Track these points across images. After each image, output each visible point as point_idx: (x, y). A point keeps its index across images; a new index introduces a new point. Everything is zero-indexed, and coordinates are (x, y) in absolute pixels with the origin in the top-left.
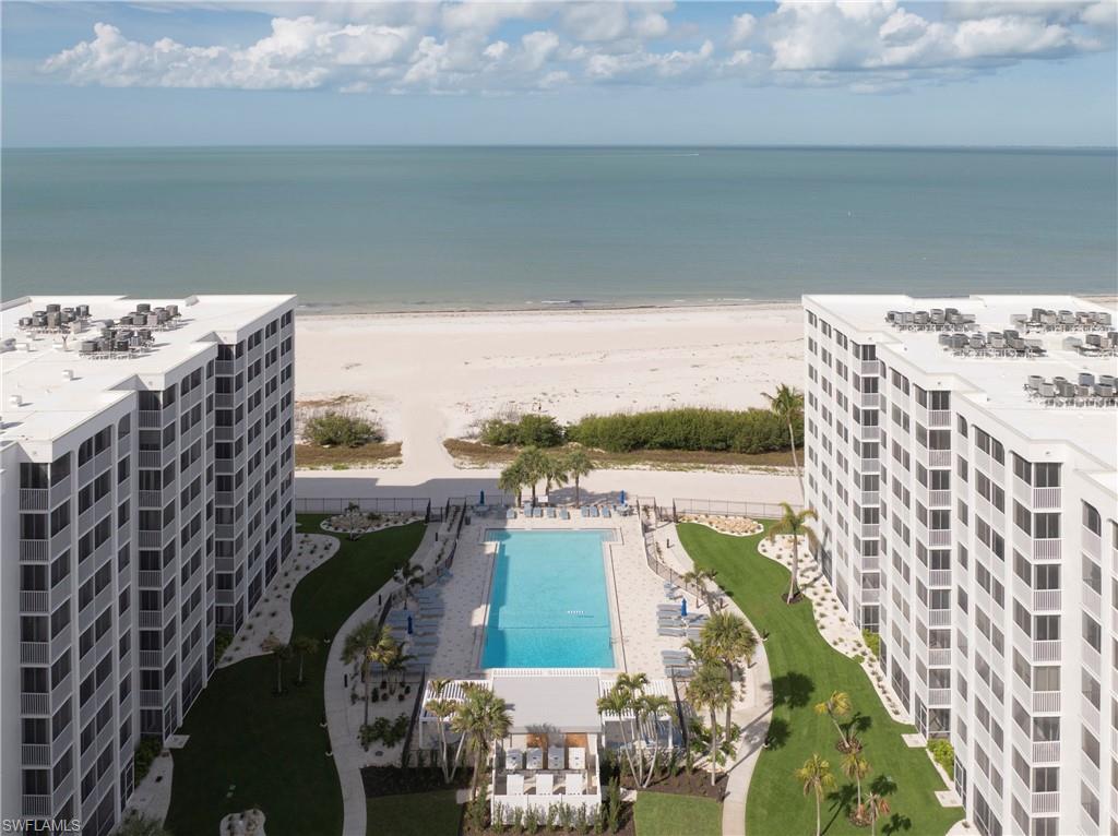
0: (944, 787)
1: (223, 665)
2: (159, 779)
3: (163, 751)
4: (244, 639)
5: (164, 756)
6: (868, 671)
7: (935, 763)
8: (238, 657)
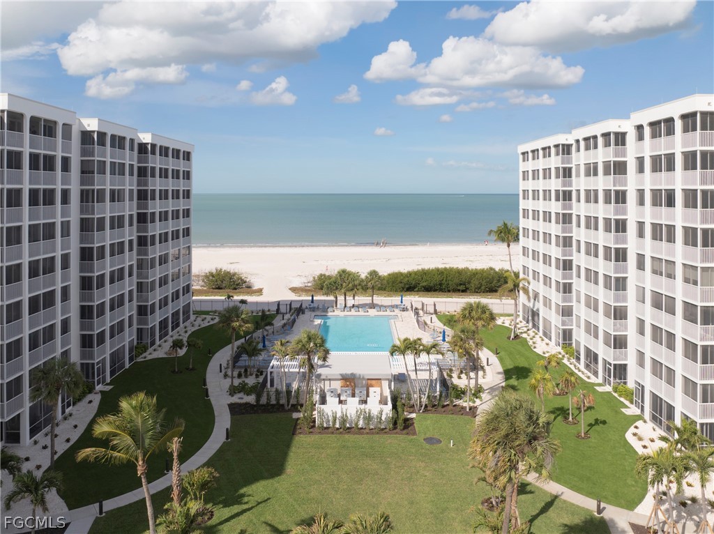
0: (627, 407)
1: (140, 359)
2: (90, 402)
3: (95, 391)
4: (155, 350)
5: (96, 393)
6: (568, 363)
7: (618, 398)
8: (149, 357)
